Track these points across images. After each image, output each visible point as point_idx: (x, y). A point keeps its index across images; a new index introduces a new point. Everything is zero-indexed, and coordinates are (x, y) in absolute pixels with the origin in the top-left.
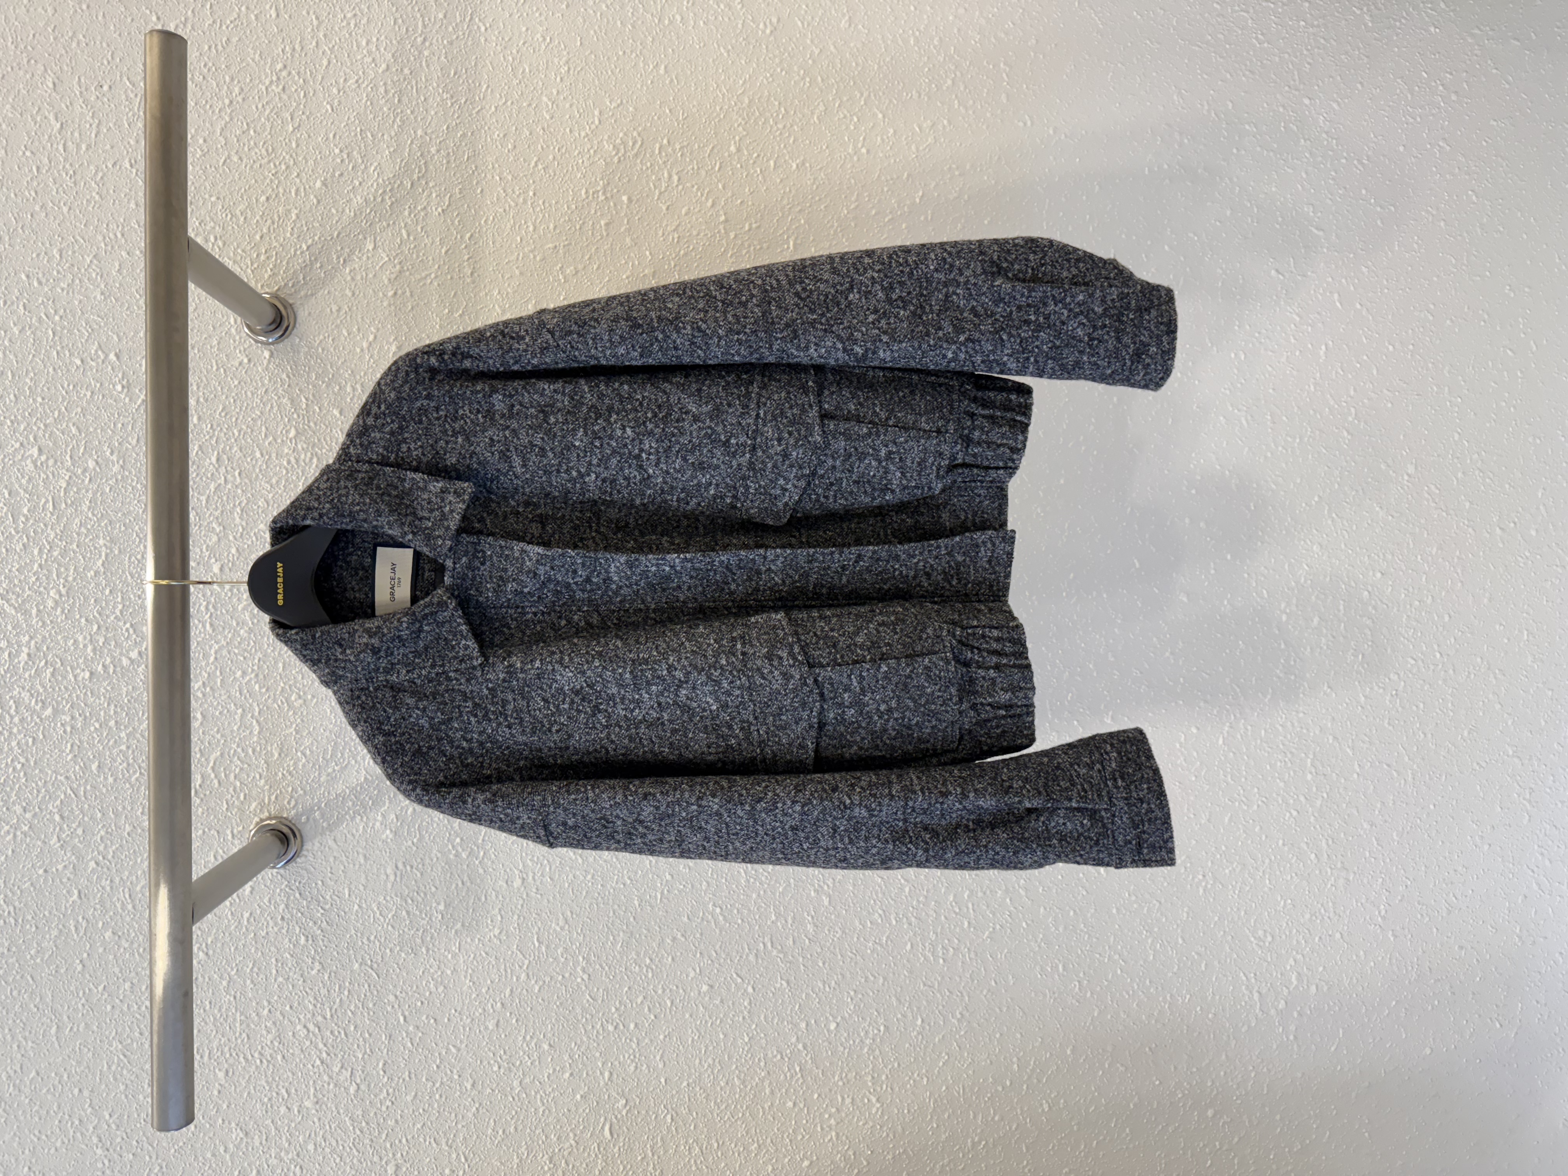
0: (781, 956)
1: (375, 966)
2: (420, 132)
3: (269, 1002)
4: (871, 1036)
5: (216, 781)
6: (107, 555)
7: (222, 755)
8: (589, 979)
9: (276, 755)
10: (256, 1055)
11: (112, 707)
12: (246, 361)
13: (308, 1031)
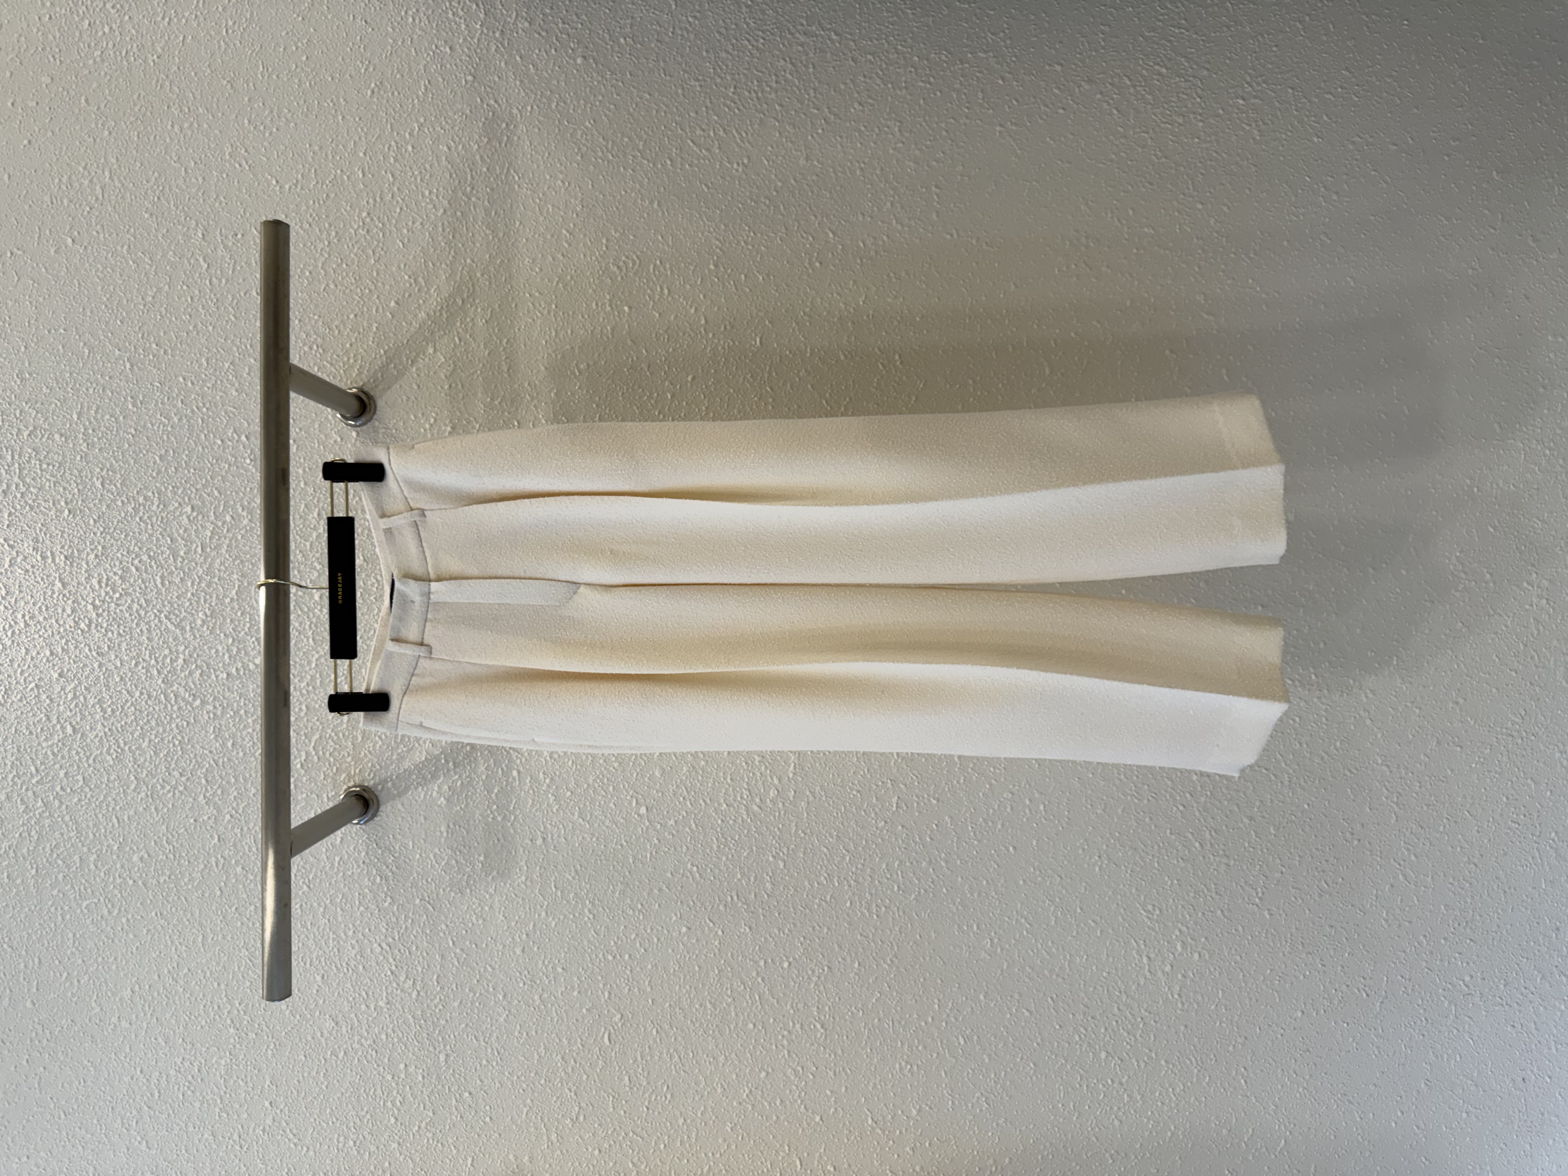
0: (745, 907)
1: (432, 902)
2: (468, 261)
3: (354, 926)
4: (817, 974)
5: (316, 758)
6: (239, 586)
7: (321, 737)
8: (594, 918)
9: (360, 739)
10: (344, 964)
11: (242, 700)
12: (339, 439)
13: (382, 948)
